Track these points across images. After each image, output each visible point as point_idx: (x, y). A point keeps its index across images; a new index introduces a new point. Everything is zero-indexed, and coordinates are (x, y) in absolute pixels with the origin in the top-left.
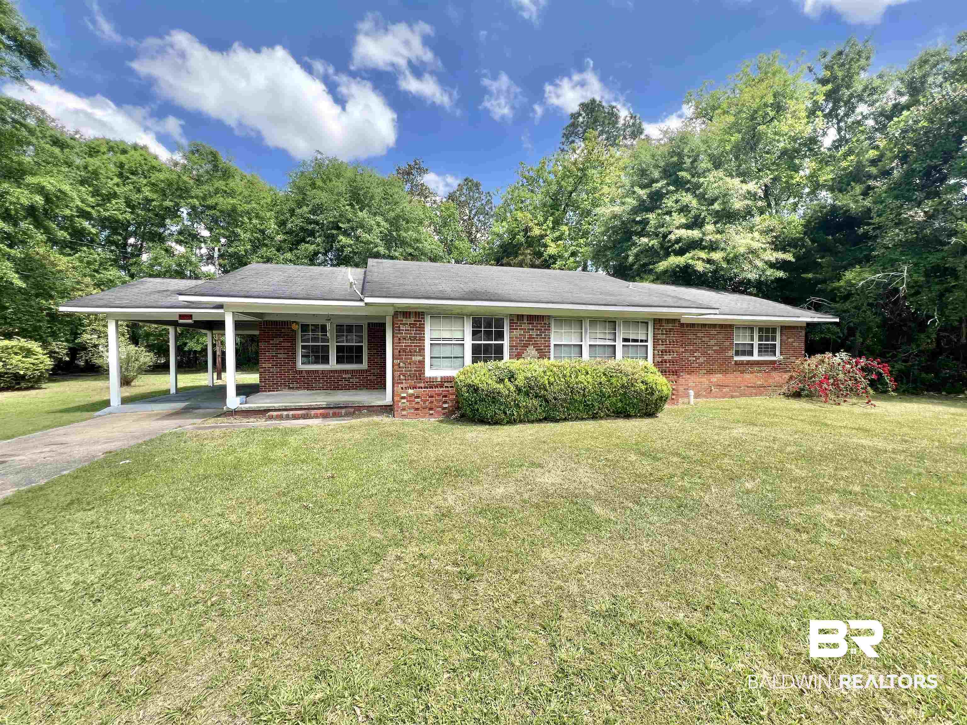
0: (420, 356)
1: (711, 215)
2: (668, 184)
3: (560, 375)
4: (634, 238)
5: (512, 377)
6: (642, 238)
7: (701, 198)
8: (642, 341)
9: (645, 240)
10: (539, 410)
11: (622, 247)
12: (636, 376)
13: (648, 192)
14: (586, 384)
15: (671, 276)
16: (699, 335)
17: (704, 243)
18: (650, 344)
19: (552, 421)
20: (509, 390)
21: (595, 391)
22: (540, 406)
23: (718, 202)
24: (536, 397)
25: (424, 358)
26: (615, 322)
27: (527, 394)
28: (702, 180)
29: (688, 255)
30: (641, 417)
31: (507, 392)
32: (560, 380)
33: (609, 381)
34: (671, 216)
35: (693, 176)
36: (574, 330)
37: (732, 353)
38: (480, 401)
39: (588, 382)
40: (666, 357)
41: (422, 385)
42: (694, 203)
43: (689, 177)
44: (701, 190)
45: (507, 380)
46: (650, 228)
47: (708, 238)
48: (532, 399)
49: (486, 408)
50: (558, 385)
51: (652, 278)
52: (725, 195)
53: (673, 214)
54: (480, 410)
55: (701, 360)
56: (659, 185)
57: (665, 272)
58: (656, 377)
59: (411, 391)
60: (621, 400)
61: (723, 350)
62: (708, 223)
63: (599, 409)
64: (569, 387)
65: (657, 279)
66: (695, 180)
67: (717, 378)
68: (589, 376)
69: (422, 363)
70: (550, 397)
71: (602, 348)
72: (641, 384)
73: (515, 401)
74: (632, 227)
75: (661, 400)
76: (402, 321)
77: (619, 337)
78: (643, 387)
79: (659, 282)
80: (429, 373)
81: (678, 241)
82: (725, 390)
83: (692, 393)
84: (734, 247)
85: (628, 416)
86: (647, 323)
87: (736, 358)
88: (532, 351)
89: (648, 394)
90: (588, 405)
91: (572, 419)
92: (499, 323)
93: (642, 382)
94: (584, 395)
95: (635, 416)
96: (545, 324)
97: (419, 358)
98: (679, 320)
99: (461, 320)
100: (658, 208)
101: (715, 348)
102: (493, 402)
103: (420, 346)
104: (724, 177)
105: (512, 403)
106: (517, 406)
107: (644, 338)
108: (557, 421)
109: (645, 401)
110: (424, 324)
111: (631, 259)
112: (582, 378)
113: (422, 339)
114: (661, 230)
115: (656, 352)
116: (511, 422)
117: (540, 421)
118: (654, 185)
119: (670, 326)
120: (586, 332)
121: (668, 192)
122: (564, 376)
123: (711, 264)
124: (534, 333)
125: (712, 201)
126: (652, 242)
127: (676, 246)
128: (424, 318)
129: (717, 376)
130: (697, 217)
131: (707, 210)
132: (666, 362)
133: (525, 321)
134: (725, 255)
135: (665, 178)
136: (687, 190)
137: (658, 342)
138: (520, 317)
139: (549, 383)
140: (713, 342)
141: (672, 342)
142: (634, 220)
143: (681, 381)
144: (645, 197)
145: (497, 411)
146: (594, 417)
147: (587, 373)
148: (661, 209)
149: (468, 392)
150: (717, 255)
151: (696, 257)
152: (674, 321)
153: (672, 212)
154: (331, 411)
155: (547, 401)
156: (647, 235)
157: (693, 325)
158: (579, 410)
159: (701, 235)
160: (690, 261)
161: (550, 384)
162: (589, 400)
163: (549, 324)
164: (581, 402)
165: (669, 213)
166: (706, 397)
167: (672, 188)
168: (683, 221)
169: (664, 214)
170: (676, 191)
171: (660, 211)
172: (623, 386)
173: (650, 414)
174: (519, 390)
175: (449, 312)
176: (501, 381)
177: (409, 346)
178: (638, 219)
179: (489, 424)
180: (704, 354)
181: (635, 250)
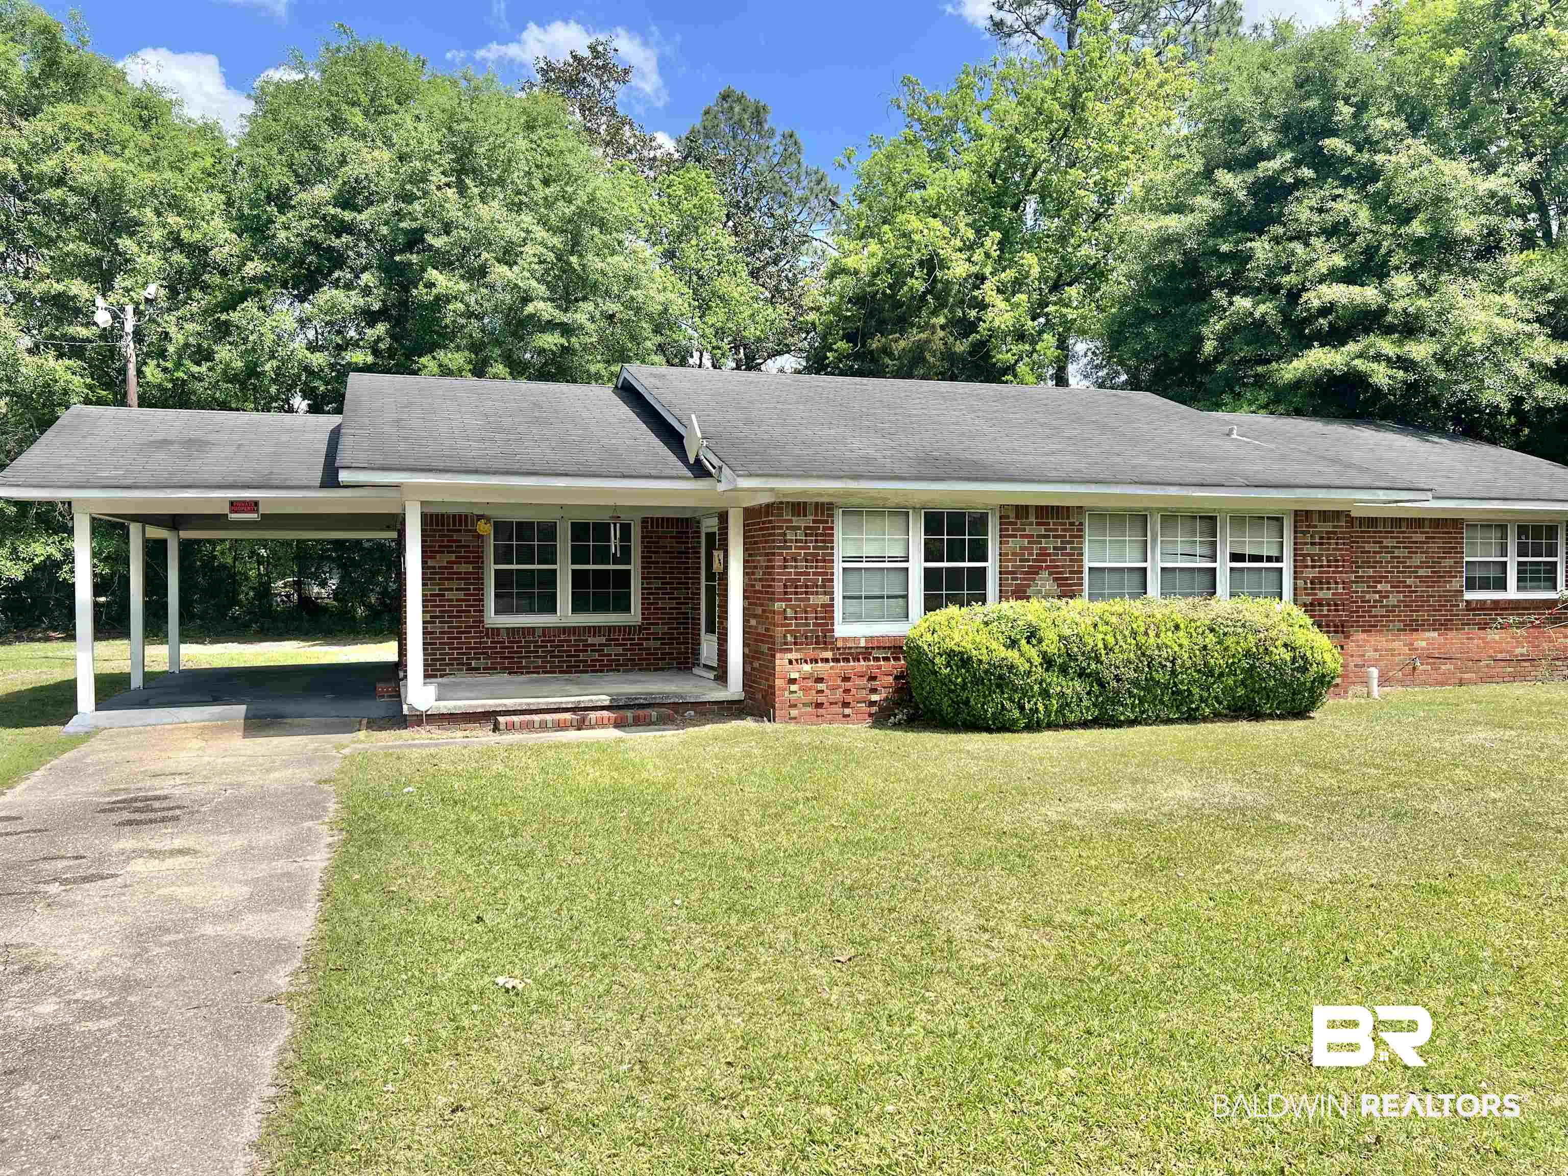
0: (825, 593)
1: (1405, 248)
2: (1298, 163)
3: (1127, 633)
4: (1217, 294)
5: (1033, 635)
6: (1236, 299)
7: (1378, 203)
8: (1270, 559)
9: (1243, 303)
10: (1085, 703)
11: (1183, 314)
12: (1273, 633)
13: (1250, 180)
14: (1177, 649)
15: (1311, 395)
16: (1386, 542)
17: (1389, 318)
18: (1287, 566)
19: (1108, 726)
20: (1029, 661)
21: (1195, 665)
22: (1088, 693)
23: (1421, 216)
24: (1080, 676)
25: (832, 599)
26: (1213, 519)
27: (1064, 670)
28: (1380, 158)
29: (1352, 347)
30: (1281, 717)
31: (1027, 666)
32: (1125, 642)
33: (1220, 643)
34: (1307, 244)
35: (1359, 150)
36: (1130, 538)
37: (1458, 583)
38: (972, 682)
39: (1180, 646)
40: (1321, 595)
41: (829, 655)
42: (1364, 218)
43: (1350, 150)
44: (1380, 185)
45: (1023, 642)
46: (1256, 275)
47: (1397, 306)
48: (1072, 679)
49: (985, 697)
50: (1122, 651)
51: (1263, 397)
52: (1438, 200)
53: (1313, 240)
54: (972, 702)
55: (1393, 600)
56: (1274, 165)
57: (1297, 384)
58: (1311, 636)
59: (807, 668)
60: (1243, 682)
61: (1438, 577)
62: (1397, 268)
63: (1202, 700)
64: (1143, 654)
65: (1277, 401)
66: (1364, 157)
67: (1426, 640)
68: (1181, 633)
69: (829, 608)
70: (1107, 675)
71: (1187, 576)
72: (1283, 650)
73: (1040, 684)
74: (1211, 267)
75: (1322, 683)
76: (791, 521)
77: (1223, 552)
78: (1288, 656)
79: (1281, 408)
80: (842, 630)
81: (1325, 311)
82: (1446, 667)
83: (1374, 672)
84: (1461, 332)
85: (1256, 716)
86: (1279, 520)
87: (1469, 596)
88: (1045, 582)
89: (1297, 669)
90: (1179, 692)
91: (1146, 722)
92: (979, 522)
93: (1285, 645)
94: (1173, 673)
95: (1271, 716)
96: (1072, 524)
97: (823, 599)
98: (1347, 514)
99: (901, 520)
100: (1277, 219)
101: (1421, 572)
102: (999, 686)
103: (826, 574)
104: (1434, 158)
105: (1036, 687)
106: (1045, 694)
107: (1274, 553)
108: (1118, 724)
109: (1291, 684)
110: (832, 528)
111: (1209, 347)
112: (1168, 637)
113: (828, 560)
114: (1286, 279)
115: (1300, 583)
116: (1033, 726)
117: (1085, 724)
118: (1262, 165)
119: (1328, 527)
120: (1154, 540)
121: (1300, 183)
122: (1134, 634)
123: (1406, 370)
124: (1049, 545)
125: (1406, 216)
126: (1262, 308)
127: (1321, 321)
128: (832, 516)
129: (1427, 634)
130: (1370, 251)
131: (1394, 234)
132: (1320, 605)
133: (1032, 519)
134: (1438, 348)
135: (1288, 146)
136: (1347, 181)
137: (1304, 560)
138: (1022, 511)
139: (1105, 648)
140: (1417, 560)
141: (1333, 562)
142: (1215, 252)
143: (1351, 646)
144: (1241, 195)
145: (1007, 704)
146: (1191, 718)
147: (1177, 627)
148: (1281, 223)
149: (948, 665)
150: (1421, 348)
151: (1372, 352)
152: (1336, 515)
153: (1310, 234)
154: (629, 714)
155: (1102, 685)
156: (1249, 291)
157: (1372, 522)
158: (1162, 702)
159: (1381, 300)
160: (1357, 362)
161: (1108, 649)
162: (1182, 682)
163: (1081, 524)
164: (1166, 687)
165: (1303, 237)
166: (1402, 683)
167: (1307, 173)
168: (1339, 260)
169: (1291, 239)
170: (1319, 181)
171: (1281, 230)
172: (1248, 654)
173: (1300, 713)
174: (1048, 662)
175: (881, 503)
176: (1013, 644)
177: (801, 574)
178: (1225, 248)
179: (989, 730)
180: (1397, 585)
181: (1217, 325)
